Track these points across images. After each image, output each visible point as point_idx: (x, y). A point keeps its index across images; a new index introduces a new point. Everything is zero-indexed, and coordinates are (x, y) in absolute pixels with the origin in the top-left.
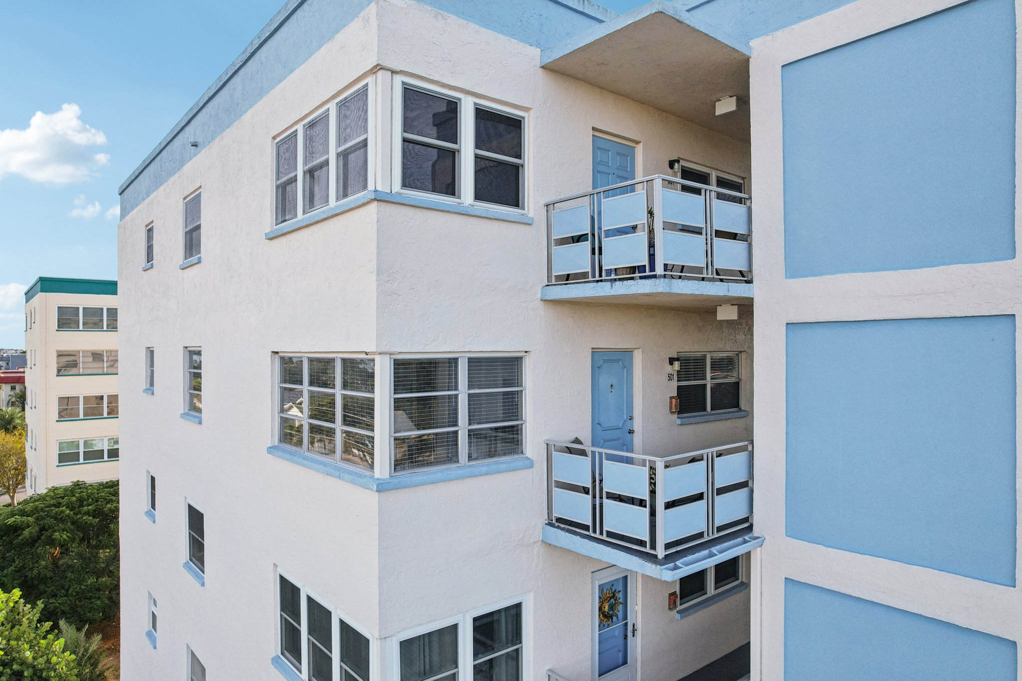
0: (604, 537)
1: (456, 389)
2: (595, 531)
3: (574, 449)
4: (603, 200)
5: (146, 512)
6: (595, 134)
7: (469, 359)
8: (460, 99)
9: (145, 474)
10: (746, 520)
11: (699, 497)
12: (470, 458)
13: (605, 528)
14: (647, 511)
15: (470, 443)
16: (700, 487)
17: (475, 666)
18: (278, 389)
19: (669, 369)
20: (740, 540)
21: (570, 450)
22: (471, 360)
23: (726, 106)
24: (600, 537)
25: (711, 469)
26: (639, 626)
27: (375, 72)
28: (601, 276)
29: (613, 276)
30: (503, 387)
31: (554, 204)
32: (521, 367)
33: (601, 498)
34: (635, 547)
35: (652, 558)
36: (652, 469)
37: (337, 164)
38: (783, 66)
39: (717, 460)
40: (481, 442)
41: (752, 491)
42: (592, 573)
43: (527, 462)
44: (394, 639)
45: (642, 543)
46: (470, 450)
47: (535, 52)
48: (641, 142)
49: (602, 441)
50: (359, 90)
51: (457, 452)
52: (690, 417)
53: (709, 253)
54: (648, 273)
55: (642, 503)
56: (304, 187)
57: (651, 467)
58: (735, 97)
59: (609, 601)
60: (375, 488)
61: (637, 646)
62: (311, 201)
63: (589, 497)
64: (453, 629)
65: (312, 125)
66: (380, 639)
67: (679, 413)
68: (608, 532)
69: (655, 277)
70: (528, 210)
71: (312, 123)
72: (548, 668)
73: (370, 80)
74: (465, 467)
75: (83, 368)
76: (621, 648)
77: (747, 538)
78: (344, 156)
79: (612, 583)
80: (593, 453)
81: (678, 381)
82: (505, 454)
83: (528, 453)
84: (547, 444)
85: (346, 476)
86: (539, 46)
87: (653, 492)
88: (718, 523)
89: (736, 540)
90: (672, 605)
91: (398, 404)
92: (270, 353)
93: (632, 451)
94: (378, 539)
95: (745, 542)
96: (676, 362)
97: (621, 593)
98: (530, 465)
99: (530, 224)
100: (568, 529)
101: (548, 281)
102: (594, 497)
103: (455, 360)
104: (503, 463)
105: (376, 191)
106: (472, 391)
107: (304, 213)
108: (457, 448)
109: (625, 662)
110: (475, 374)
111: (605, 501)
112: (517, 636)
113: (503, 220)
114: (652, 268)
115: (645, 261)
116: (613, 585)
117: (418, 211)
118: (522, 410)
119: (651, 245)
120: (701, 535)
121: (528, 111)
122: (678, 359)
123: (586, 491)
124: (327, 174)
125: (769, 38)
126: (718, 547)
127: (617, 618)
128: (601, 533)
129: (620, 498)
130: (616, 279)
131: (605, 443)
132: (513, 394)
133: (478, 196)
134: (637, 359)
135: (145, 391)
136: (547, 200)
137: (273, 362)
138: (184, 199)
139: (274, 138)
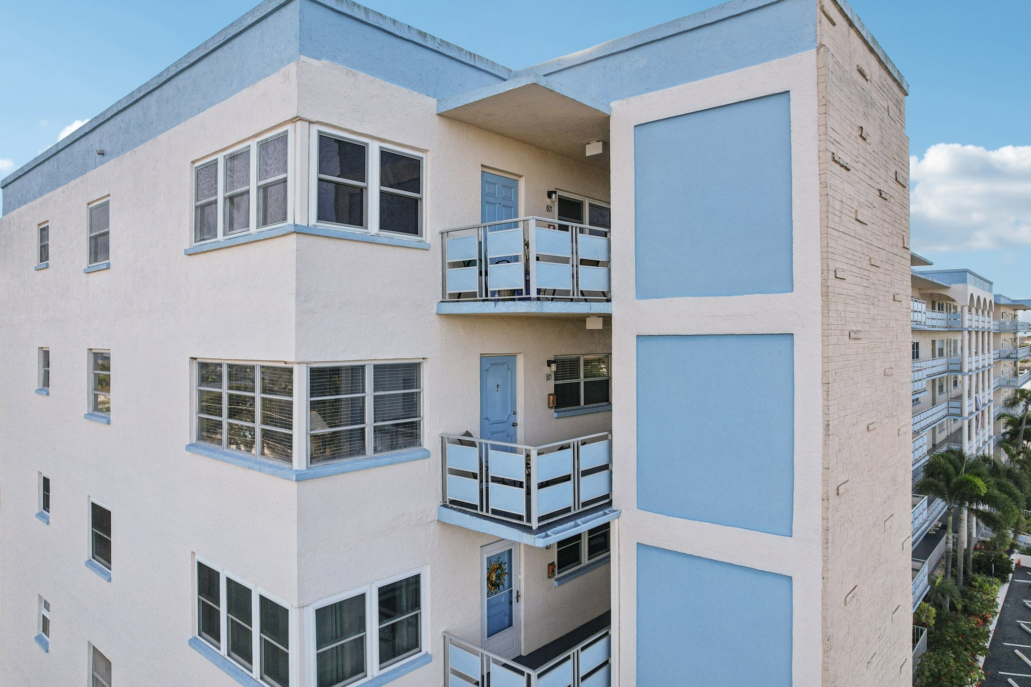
0: (490, 514)
1: (363, 392)
2: (482, 510)
3: (465, 441)
4: (489, 233)
5: (37, 514)
6: (483, 170)
7: (374, 366)
8: (367, 144)
9: (36, 474)
10: (607, 496)
11: (567, 478)
12: (375, 450)
13: (490, 507)
14: (524, 490)
15: (375, 438)
16: (568, 470)
17: (380, 630)
18: (196, 392)
19: (547, 370)
20: (601, 513)
21: (461, 442)
22: (376, 367)
23: (593, 149)
24: (487, 514)
25: (576, 457)
26: (522, 593)
27: (294, 122)
28: (487, 296)
29: (497, 297)
30: (403, 389)
31: (448, 232)
32: (420, 371)
33: (487, 481)
34: (514, 521)
35: (528, 529)
36: (528, 456)
37: (258, 195)
38: (635, 126)
39: (581, 447)
40: (385, 436)
41: (611, 473)
42: (481, 547)
43: (425, 452)
44: (310, 607)
45: (520, 518)
46: (375, 443)
47: (432, 102)
48: (523, 176)
49: (490, 433)
50: (279, 134)
51: (364, 446)
52: (564, 411)
53: (575, 277)
54: (524, 296)
55: (520, 485)
56: (224, 211)
57: (528, 455)
58: (601, 142)
59: (496, 571)
60: (294, 478)
61: (521, 610)
62: (231, 225)
63: (477, 481)
64: (362, 597)
65: (232, 157)
66: (300, 608)
67: (556, 407)
68: (493, 510)
69: (529, 299)
70: (426, 237)
71: (233, 155)
72: (443, 630)
73: (289, 127)
74: (371, 458)
76: (507, 612)
77: (606, 511)
78: (264, 190)
79: (499, 556)
80: (481, 444)
81: (555, 380)
82: (405, 447)
83: (425, 445)
84: (442, 437)
85: (267, 469)
86: (436, 96)
87: (528, 475)
88: (582, 500)
89: (597, 513)
90: (551, 574)
91: (314, 406)
92: (188, 359)
93: (515, 442)
94: (296, 522)
95: (605, 514)
96: (553, 364)
97: (506, 565)
98: (427, 455)
99: (427, 250)
100: (460, 509)
101: (443, 298)
102: (481, 481)
103: (363, 367)
104: (404, 454)
105: (295, 225)
106: (377, 394)
107: (224, 234)
108: (364, 443)
109: (511, 625)
110: (380, 378)
111: (490, 483)
112: (417, 604)
113: (404, 247)
114: (528, 292)
115: (523, 287)
116: (499, 558)
117: (331, 241)
118: (420, 409)
119: (527, 273)
120: (568, 510)
121: (426, 152)
122: (554, 362)
123: (474, 476)
124: (247, 203)
125: (624, 102)
126: (583, 519)
127: (504, 586)
128: (487, 511)
129: (503, 481)
130: (499, 299)
131: (492, 435)
132: (412, 395)
133: (383, 226)
134: (520, 362)
135: (38, 391)
136: (442, 229)
137: (191, 368)
138: (89, 204)
139: (193, 162)
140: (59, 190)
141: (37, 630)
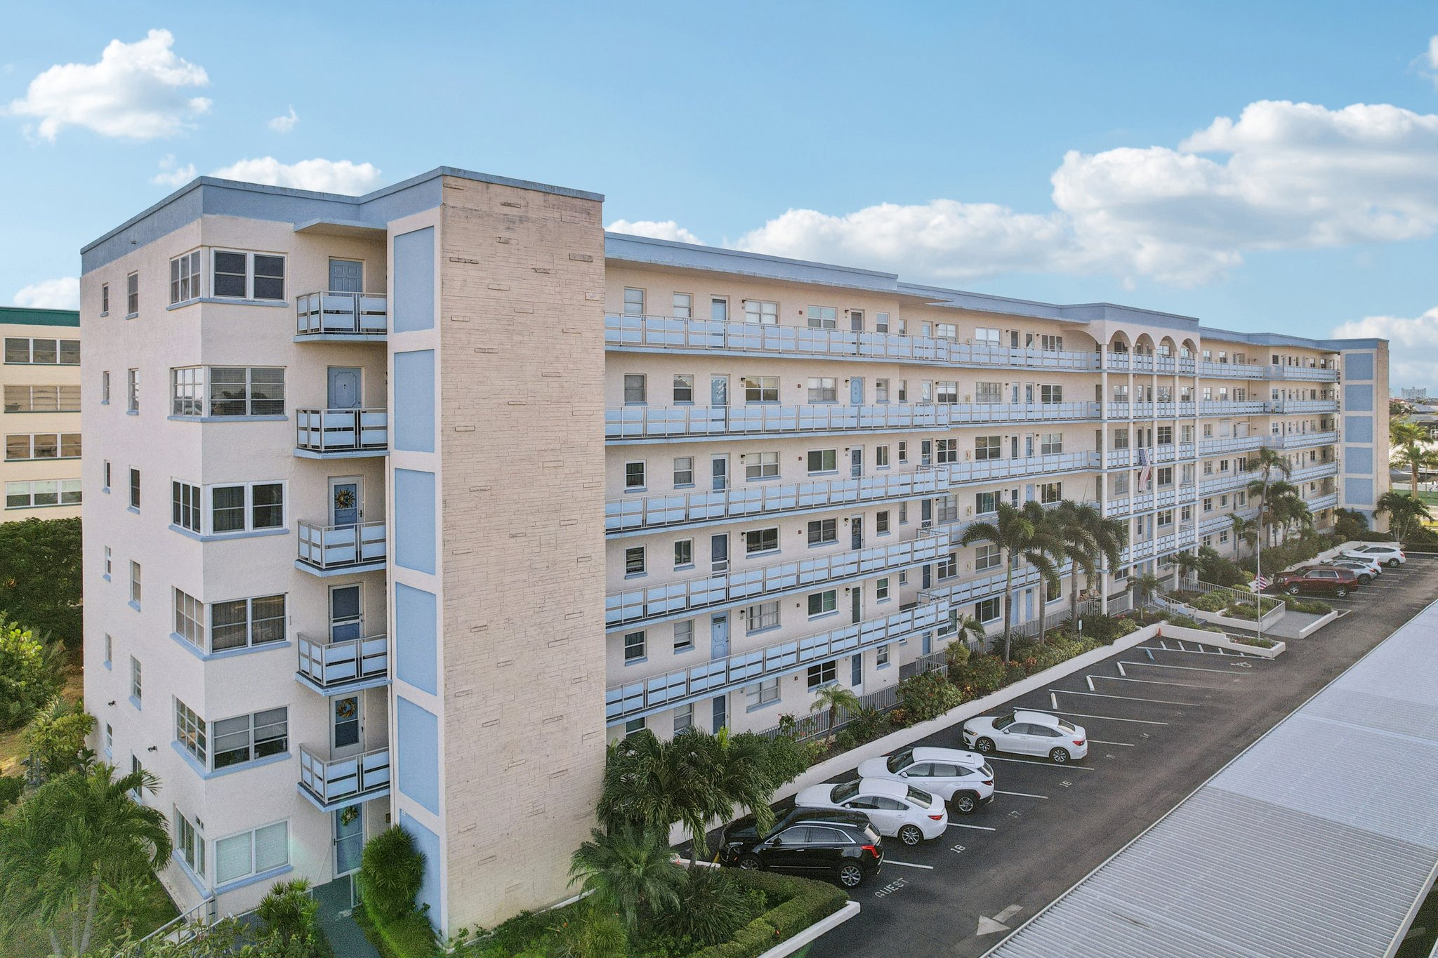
1: (244, 382)
6: (330, 259)
7: (252, 368)
8: (246, 253)
9: (103, 461)
10: (383, 444)
12: (252, 414)
15: (252, 407)
20: (379, 450)
26: (364, 512)
27: (204, 246)
30: (272, 383)
31: (301, 296)
32: (283, 373)
37: (192, 281)
38: (399, 235)
40: (258, 407)
42: (328, 477)
43: (286, 417)
46: (252, 410)
47: (291, 226)
48: (365, 260)
50: (198, 251)
51: (244, 410)
56: (181, 288)
62: (184, 295)
70: (287, 300)
71: (183, 259)
72: (297, 516)
73: (200, 249)
74: (249, 417)
75: (34, 405)
82: (273, 414)
83: (286, 414)
84: (298, 409)
86: (293, 222)
88: (362, 442)
89: (375, 451)
92: (169, 369)
95: (382, 451)
99: (288, 307)
101: (297, 332)
103: (243, 369)
105: (203, 298)
106: (254, 384)
107: (181, 300)
108: (244, 408)
110: (256, 375)
112: (280, 499)
113: (272, 306)
117: (223, 305)
121: (286, 254)
132: (278, 386)
133: (256, 296)
134: (363, 370)
135: (103, 403)
136: (298, 295)
137: (171, 374)
138: (128, 274)
139: (171, 259)
140: (114, 262)
141: (104, 571)
